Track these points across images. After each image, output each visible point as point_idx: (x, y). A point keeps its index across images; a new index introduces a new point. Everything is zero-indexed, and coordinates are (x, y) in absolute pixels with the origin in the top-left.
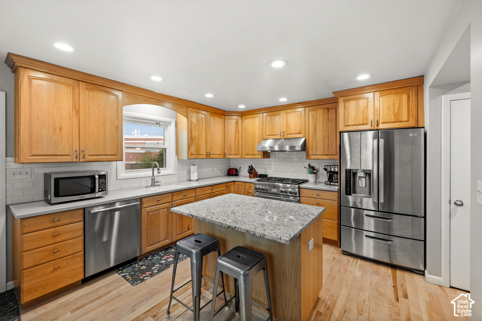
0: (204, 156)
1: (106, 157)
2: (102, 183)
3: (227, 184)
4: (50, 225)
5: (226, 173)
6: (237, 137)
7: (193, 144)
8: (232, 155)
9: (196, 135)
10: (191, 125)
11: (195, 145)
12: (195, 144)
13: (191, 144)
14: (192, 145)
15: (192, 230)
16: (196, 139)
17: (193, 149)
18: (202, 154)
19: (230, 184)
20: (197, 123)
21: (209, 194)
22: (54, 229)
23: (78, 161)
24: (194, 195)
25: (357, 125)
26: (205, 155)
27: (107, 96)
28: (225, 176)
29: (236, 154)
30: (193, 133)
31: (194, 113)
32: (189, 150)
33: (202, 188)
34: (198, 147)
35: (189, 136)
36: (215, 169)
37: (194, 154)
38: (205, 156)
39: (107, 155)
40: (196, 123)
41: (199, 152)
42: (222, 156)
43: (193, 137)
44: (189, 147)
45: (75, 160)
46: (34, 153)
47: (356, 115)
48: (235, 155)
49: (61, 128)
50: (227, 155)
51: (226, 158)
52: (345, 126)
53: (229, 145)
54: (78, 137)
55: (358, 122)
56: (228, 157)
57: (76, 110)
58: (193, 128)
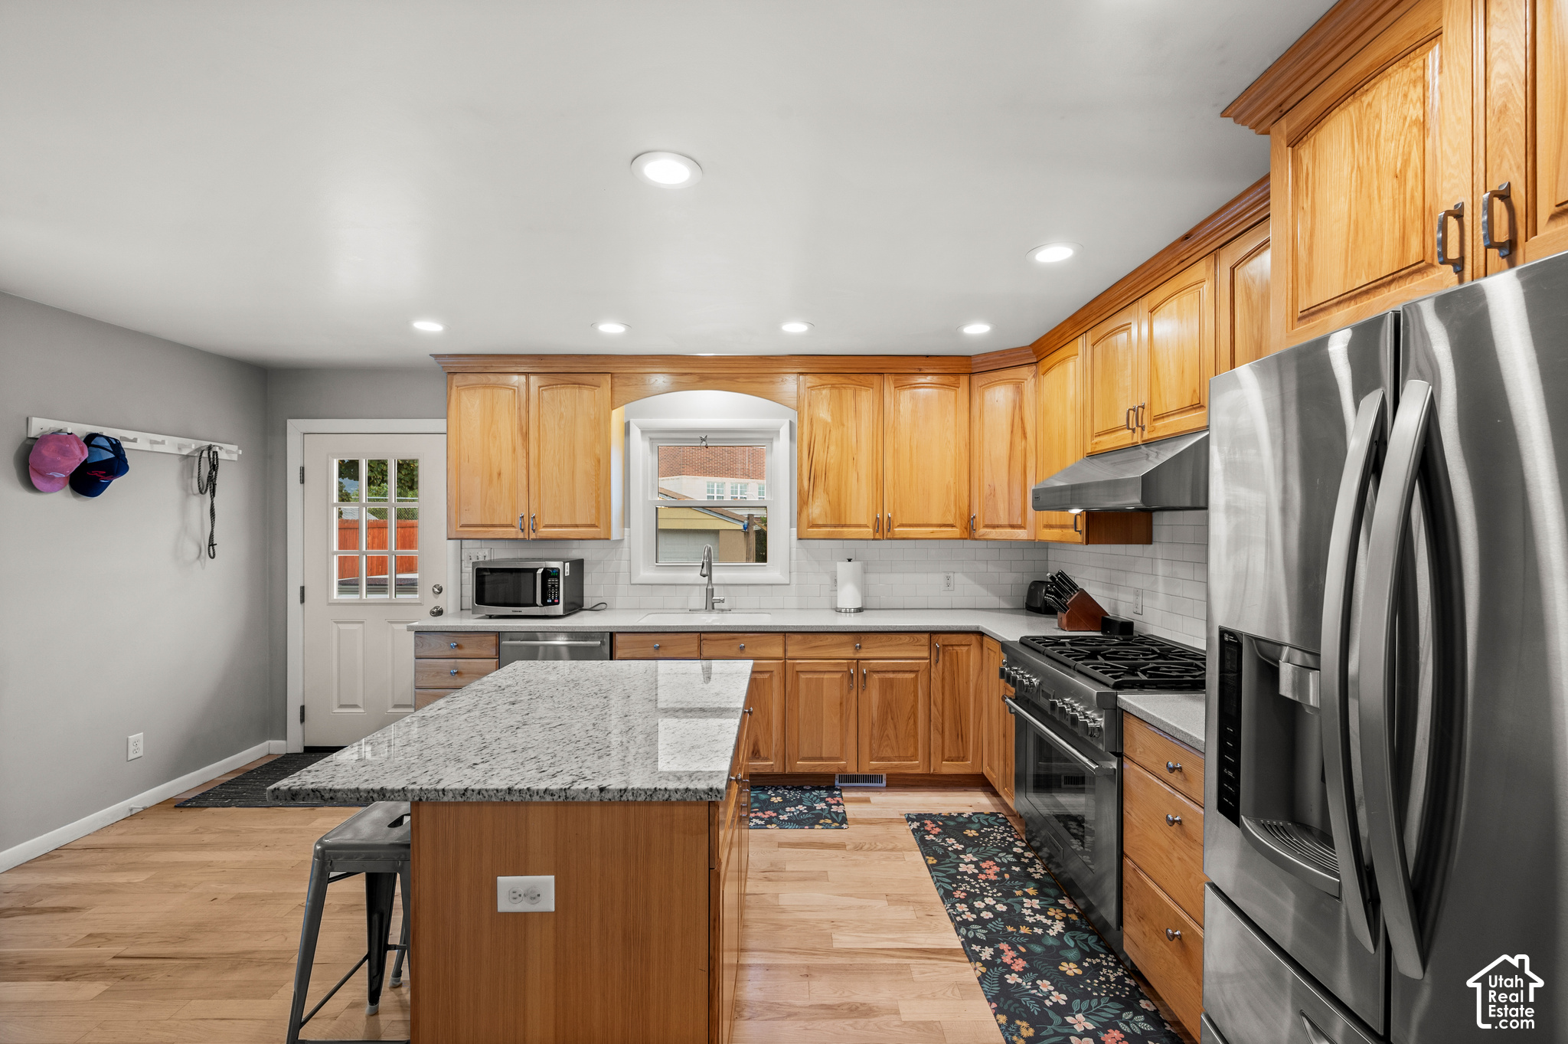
0: (868, 532)
1: (576, 529)
2: (553, 586)
3: (941, 639)
4: (449, 653)
5: (1022, 601)
6: (1018, 454)
7: (820, 490)
8: (998, 526)
9: (832, 461)
10: (812, 429)
11: (828, 494)
12: (826, 491)
13: (811, 493)
14: (815, 493)
15: (771, 763)
16: (831, 475)
17: (817, 509)
18: (854, 522)
19: (954, 639)
20: (833, 419)
21: (845, 661)
22: (453, 660)
23: (527, 537)
24: (778, 651)
25: (1367, 292)
26: (871, 526)
27: (577, 394)
28: (1014, 610)
29: (1015, 523)
30: (819, 455)
31: (824, 388)
32: (801, 510)
33: (810, 636)
34: (839, 499)
35: (801, 466)
36: (959, 578)
37: (820, 523)
38: (871, 530)
39: (577, 526)
40: (829, 420)
41: (843, 515)
42: (956, 532)
43: (817, 468)
44: (803, 501)
45: (521, 536)
46: (464, 522)
47: (1353, 217)
48: (1012, 526)
49: (499, 474)
50: (981, 526)
51: (976, 539)
52: (1300, 319)
53: (986, 487)
54: (526, 489)
55: (1369, 264)
56: (983, 535)
57: (522, 434)
58: (819, 439)
